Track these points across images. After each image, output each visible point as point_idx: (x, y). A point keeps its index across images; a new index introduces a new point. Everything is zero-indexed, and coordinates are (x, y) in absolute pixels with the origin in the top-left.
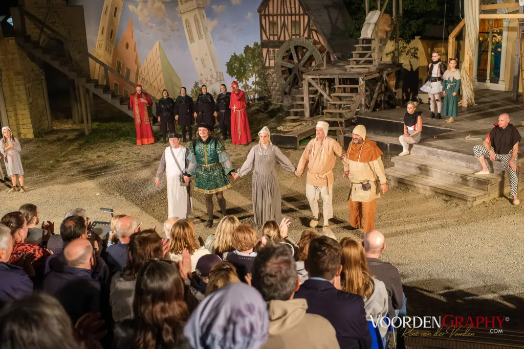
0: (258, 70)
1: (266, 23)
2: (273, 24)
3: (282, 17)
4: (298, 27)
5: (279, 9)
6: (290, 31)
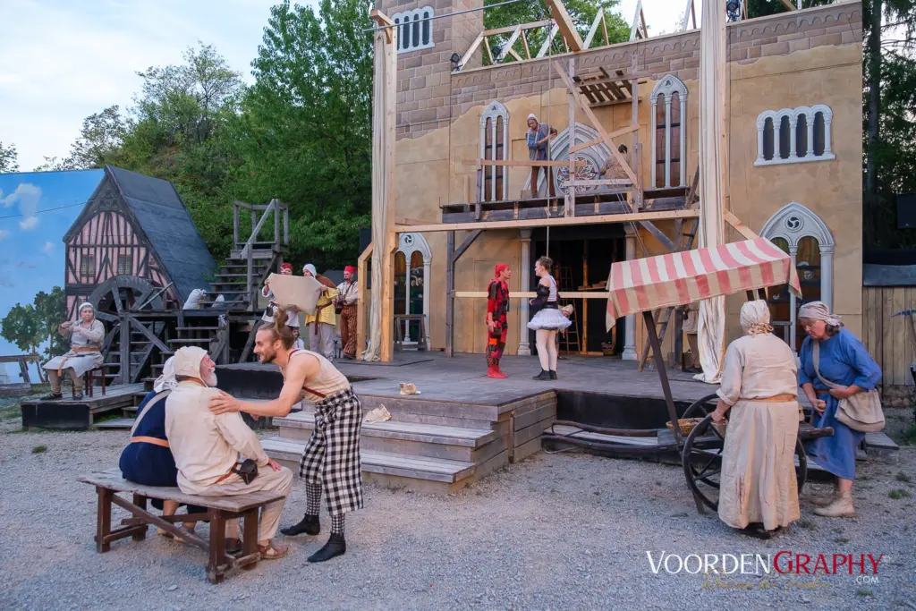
1: (76, 257)
2: (87, 259)
3: (104, 250)
4: (128, 263)
5: (100, 237)
6: (115, 269)
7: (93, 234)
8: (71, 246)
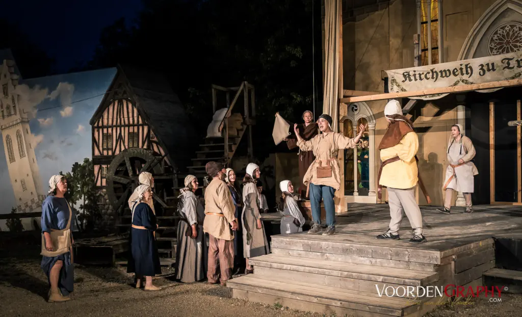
0: (88, 191)
1: (99, 136)
2: (107, 137)
3: (118, 129)
4: (135, 138)
5: (115, 120)
6: (126, 144)
7: (110, 117)
8: (96, 127)
